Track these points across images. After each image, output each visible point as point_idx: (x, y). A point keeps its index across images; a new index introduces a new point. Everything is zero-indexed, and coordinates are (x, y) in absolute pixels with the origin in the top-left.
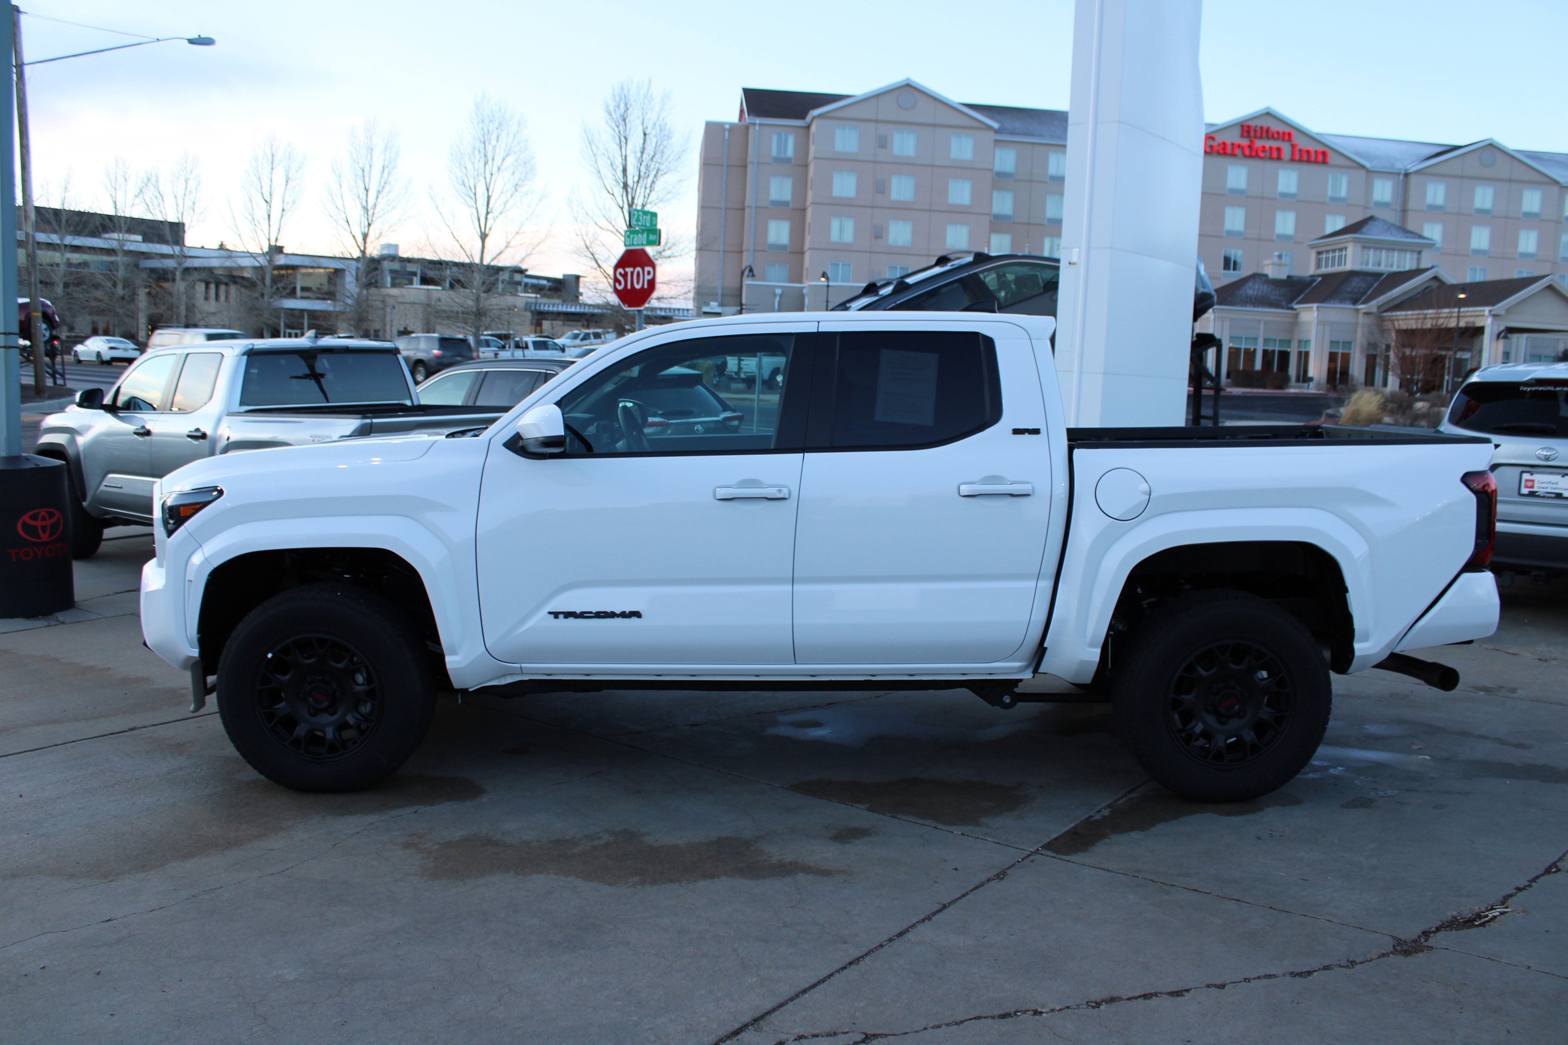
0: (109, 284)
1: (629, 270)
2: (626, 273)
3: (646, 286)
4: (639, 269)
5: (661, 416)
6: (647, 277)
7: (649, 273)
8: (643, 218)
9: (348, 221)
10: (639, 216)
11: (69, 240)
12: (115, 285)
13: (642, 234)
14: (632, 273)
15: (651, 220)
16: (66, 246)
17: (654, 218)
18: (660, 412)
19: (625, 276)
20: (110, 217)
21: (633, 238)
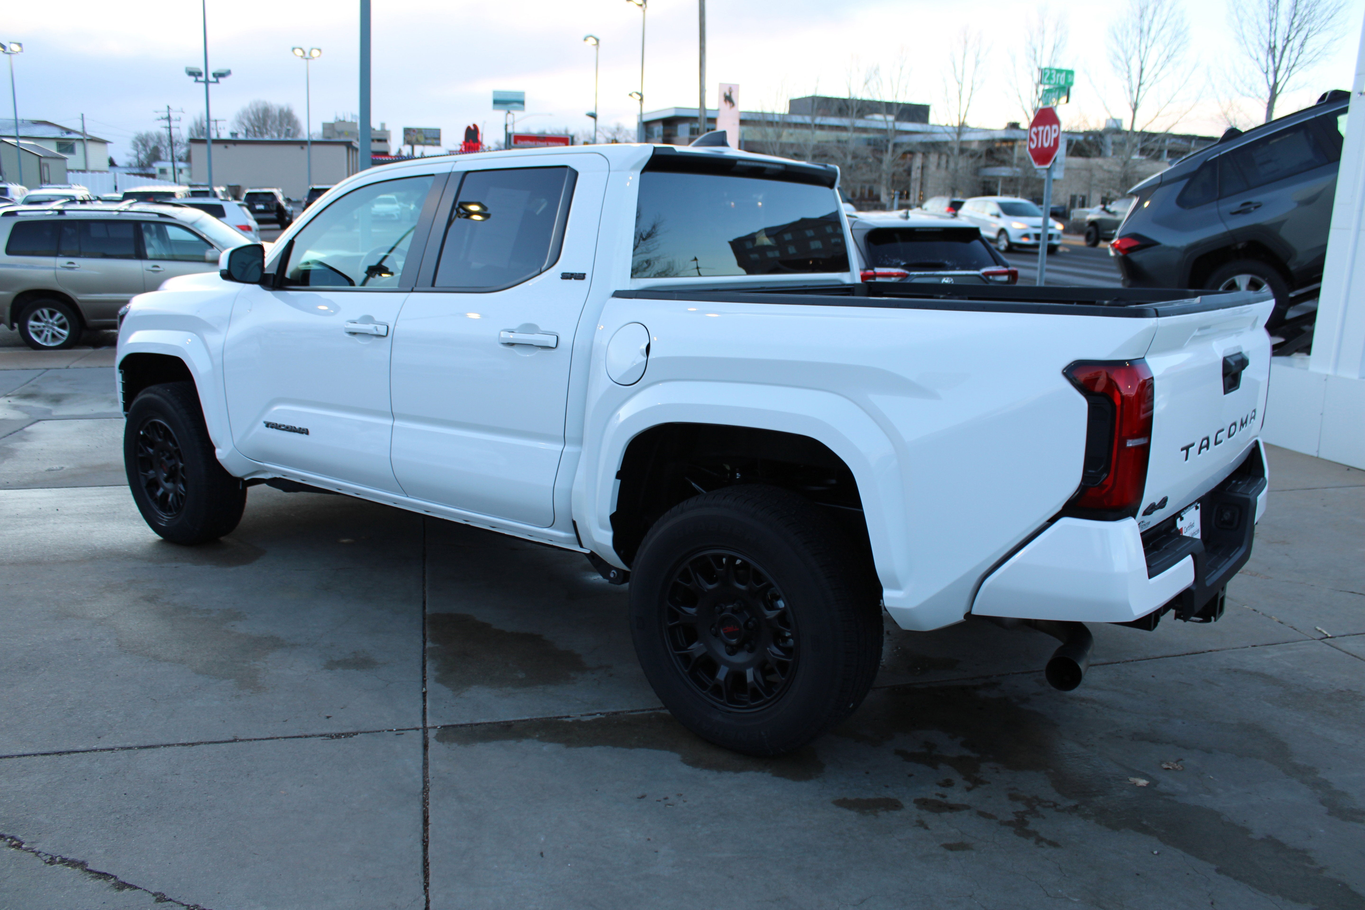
0: (841, 155)
1: (1041, 128)
2: (1038, 132)
3: (1052, 144)
4: (1048, 127)
5: (903, 267)
6: (1054, 135)
7: (1055, 131)
8: (1056, 76)
9: (1019, 96)
10: (1051, 75)
11: (818, 120)
12: (845, 155)
13: (1055, 91)
14: (1043, 132)
15: (1066, 78)
16: (816, 125)
17: (1069, 76)
18: (903, 263)
19: (1037, 134)
20: (844, 100)
21: (1048, 97)
